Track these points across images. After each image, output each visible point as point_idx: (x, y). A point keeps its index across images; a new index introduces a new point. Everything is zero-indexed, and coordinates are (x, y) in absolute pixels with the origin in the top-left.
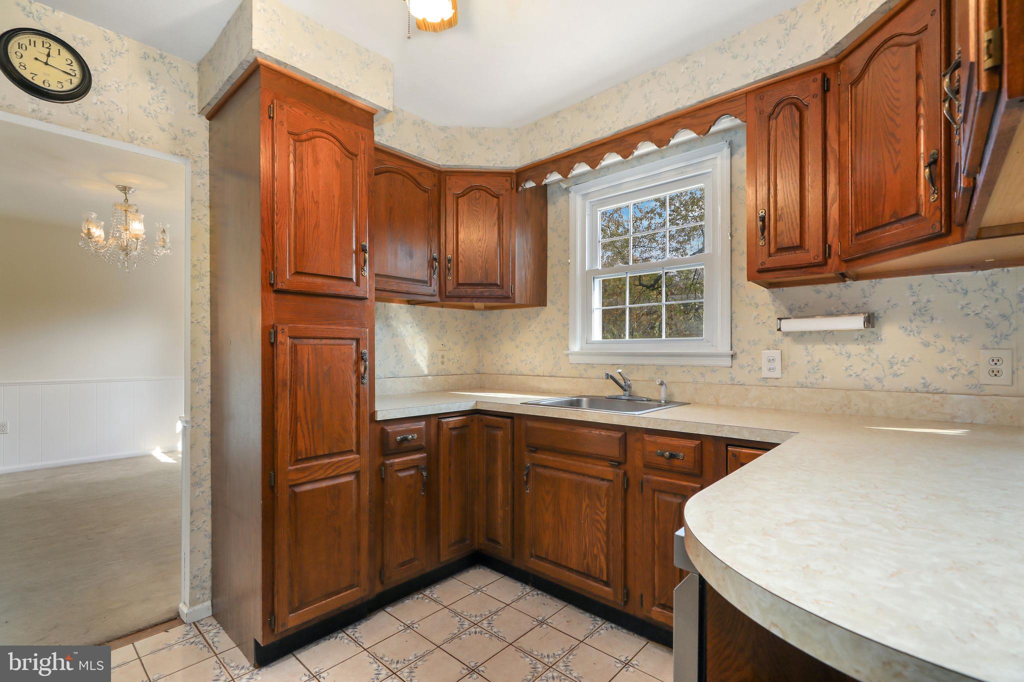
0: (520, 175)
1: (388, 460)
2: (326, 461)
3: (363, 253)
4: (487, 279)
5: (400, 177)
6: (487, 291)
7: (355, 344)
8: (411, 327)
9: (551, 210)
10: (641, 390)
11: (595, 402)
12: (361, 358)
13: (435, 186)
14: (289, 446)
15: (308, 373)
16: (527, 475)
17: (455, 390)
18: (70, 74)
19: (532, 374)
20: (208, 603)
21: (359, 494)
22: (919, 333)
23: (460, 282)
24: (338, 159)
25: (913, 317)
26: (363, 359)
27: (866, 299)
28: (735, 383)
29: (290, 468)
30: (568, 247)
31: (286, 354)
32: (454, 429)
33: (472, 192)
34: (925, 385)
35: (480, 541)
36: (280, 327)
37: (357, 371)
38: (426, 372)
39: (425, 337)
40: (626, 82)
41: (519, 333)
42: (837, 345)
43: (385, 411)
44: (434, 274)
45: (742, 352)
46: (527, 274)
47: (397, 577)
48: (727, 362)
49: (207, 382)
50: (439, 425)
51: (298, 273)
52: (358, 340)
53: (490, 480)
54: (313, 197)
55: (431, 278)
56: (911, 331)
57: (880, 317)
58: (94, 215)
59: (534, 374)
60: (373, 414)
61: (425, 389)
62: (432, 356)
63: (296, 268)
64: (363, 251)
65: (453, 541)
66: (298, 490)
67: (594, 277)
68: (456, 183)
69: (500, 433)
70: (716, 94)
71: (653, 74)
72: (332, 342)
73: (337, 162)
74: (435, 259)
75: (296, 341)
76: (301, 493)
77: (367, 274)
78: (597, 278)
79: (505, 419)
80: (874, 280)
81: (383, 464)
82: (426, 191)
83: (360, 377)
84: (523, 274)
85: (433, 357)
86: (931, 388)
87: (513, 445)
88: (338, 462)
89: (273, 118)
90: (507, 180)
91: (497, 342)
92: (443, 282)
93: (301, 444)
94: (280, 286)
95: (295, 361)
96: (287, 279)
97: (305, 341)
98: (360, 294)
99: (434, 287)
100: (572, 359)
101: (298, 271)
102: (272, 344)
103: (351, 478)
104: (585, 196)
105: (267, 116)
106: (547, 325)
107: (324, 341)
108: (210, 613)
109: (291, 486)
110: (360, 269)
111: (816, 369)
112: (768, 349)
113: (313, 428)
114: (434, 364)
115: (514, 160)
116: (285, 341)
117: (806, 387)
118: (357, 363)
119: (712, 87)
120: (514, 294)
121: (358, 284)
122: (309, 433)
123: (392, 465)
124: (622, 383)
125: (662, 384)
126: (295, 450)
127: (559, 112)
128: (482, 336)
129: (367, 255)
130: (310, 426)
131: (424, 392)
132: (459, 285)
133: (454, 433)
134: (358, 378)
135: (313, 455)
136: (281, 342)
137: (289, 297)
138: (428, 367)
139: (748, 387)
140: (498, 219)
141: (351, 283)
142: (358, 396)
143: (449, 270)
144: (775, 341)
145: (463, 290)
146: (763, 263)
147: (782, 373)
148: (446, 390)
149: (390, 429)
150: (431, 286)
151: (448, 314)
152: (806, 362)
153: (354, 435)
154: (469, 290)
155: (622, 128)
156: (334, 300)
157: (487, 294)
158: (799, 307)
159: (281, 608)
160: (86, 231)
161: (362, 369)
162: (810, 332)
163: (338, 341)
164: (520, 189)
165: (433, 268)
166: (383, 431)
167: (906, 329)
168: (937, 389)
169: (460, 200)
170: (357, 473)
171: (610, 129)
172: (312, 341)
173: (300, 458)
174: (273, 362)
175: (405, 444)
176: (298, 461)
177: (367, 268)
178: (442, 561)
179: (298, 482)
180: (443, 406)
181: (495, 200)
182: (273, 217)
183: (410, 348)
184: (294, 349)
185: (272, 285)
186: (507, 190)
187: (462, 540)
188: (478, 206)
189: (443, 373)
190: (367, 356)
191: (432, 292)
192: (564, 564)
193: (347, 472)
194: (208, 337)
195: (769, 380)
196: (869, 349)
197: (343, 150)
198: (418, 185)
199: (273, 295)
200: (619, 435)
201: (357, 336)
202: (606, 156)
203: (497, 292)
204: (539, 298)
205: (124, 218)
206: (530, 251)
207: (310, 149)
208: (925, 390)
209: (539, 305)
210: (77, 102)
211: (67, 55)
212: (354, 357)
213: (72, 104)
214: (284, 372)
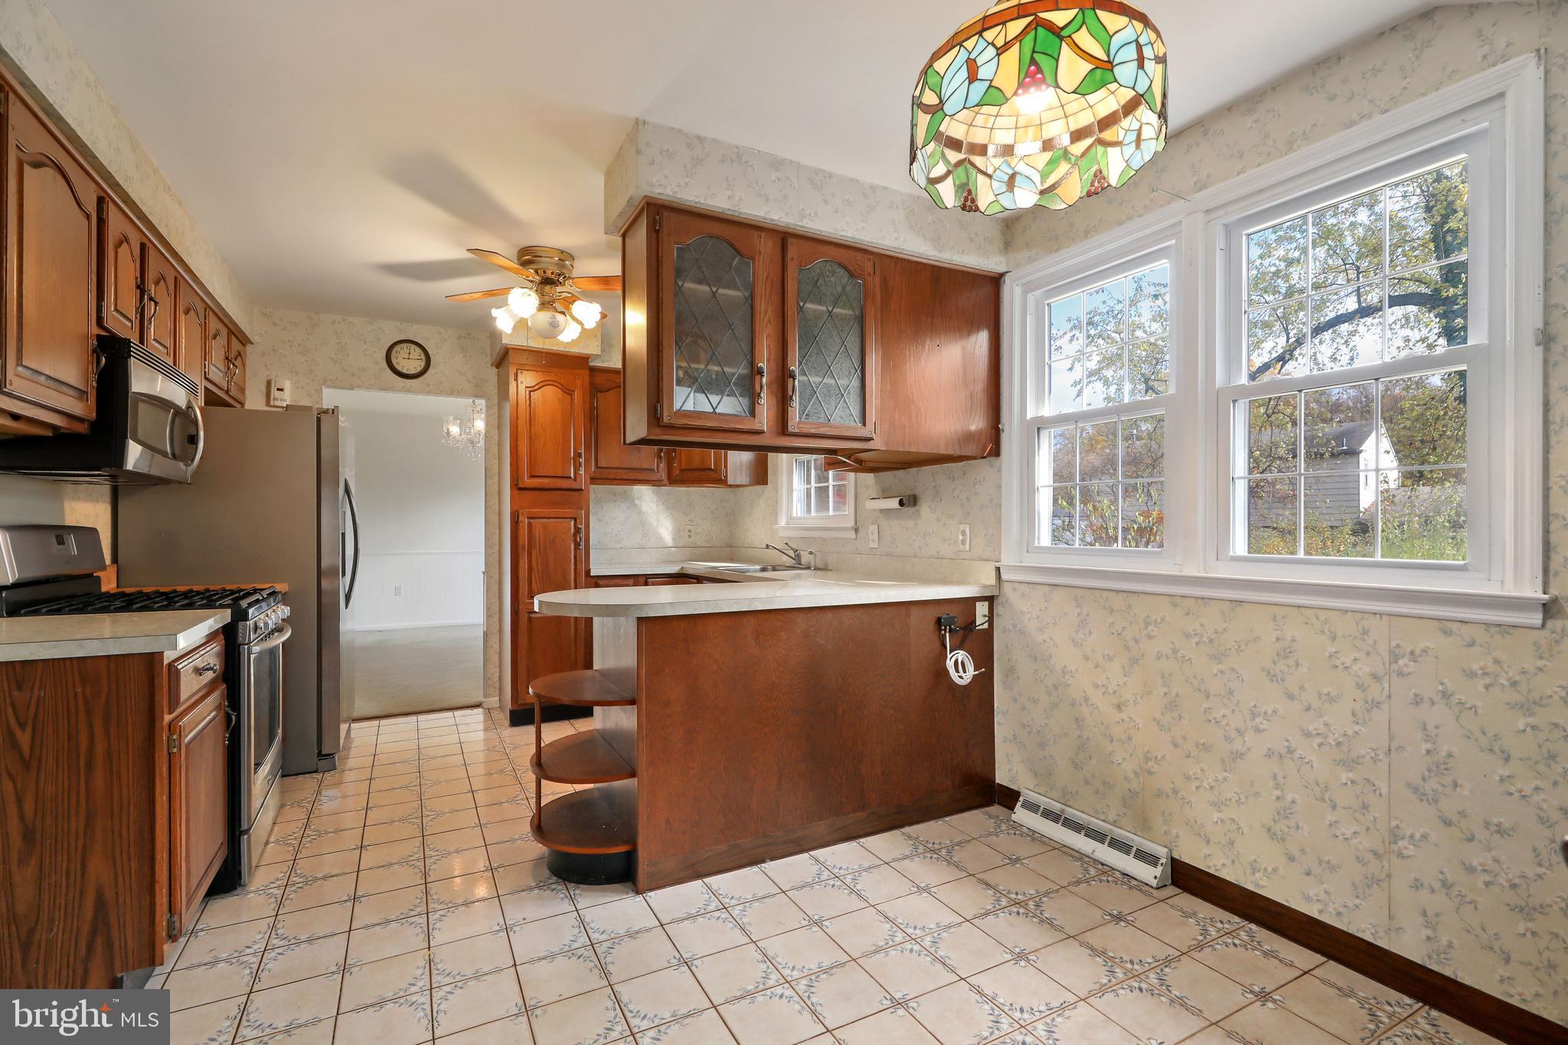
4: (703, 465)
6: (703, 475)
7: (574, 522)
12: (578, 531)
14: (526, 587)
15: (540, 541)
18: (420, 361)
20: (497, 698)
21: (577, 626)
23: (683, 468)
24: (561, 397)
29: (527, 601)
31: (525, 529)
36: (521, 511)
37: (575, 540)
38: (671, 545)
39: (669, 513)
44: (661, 462)
46: (743, 458)
48: (852, 535)
49: (496, 548)
50: (646, 583)
51: (533, 476)
52: (575, 519)
54: (542, 426)
55: (658, 466)
58: (451, 418)
60: (588, 572)
63: (532, 473)
64: (578, 457)
66: (532, 615)
72: (557, 520)
75: (532, 520)
76: (535, 618)
77: (582, 472)
80: (917, 468)
83: (578, 544)
84: (739, 459)
85: (679, 531)
89: (517, 381)
92: (669, 468)
93: (535, 586)
94: (521, 486)
95: (531, 533)
96: (528, 482)
97: (538, 520)
98: (577, 487)
99: (662, 473)
100: (780, 533)
102: (516, 522)
105: (513, 380)
107: (550, 520)
108: (498, 705)
109: (528, 613)
110: (577, 469)
113: (543, 577)
114: (679, 537)
116: (524, 521)
118: (575, 535)
120: (726, 477)
121: (575, 479)
122: (540, 580)
124: (791, 553)
125: (810, 553)
126: (530, 591)
128: (733, 511)
129: (582, 460)
130: (541, 575)
132: (683, 471)
134: (575, 545)
136: (522, 521)
137: (528, 492)
138: (674, 539)
141: (570, 480)
142: (575, 557)
143: (674, 459)
148: (688, 561)
149: (602, 582)
150: (657, 472)
151: (696, 493)
153: (573, 585)
156: (559, 492)
157: (703, 477)
159: (522, 689)
161: (578, 539)
163: (561, 520)
165: (659, 457)
172: (542, 520)
174: (517, 534)
177: (582, 468)
179: (534, 611)
184: (530, 525)
185: (517, 485)
189: (690, 545)
190: (583, 531)
191: (661, 477)
194: (496, 517)
197: (565, 390)
199: (517, 491)
201: (575, 516)
203: (712, 475)
207: (540, 396)
209: (758, 483)
210: (423, 377)
211: (418, 350)
212: (572, 531)
213: (420, 379)
214: (524, 539)
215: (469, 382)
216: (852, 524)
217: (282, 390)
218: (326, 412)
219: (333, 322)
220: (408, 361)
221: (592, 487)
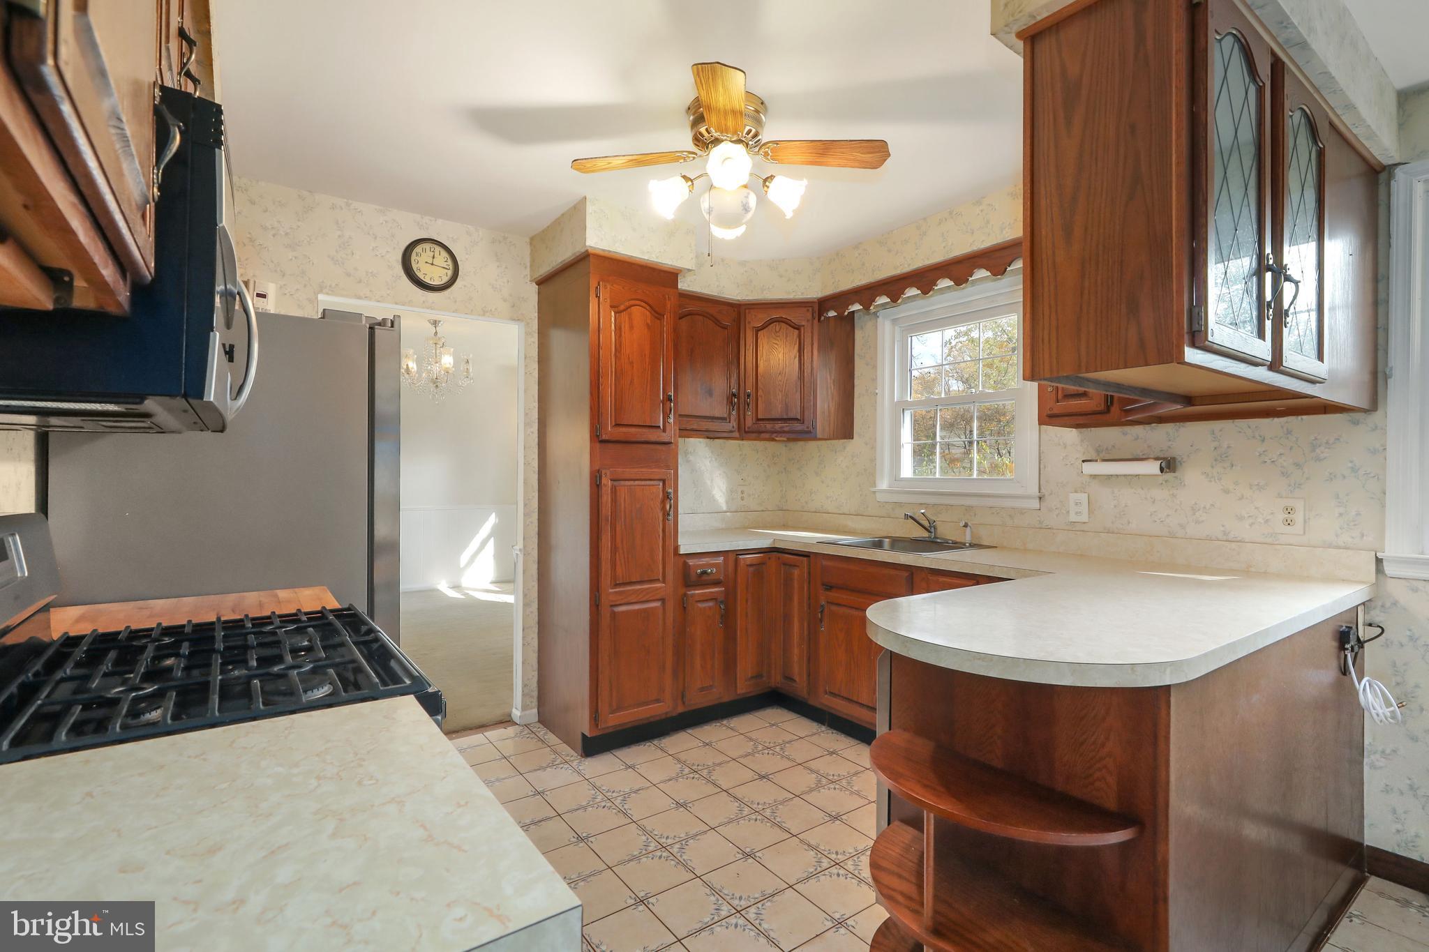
0: (823, 304)
1: (689, 591)
2: (638, 587)
3: (669, 402)
4: (787, 414)
5: (701, 318)
6: (786, 426)
7: (661, 484)
8: (710, 462)
9: (859, 335)
10: (947, 531)
11: (898, 543)
12: (667, 496)
13: (734, 321)
14: (610, 572)
15: (625, 511)
16: (822, 612)
17: (755, 528)
18: (446, 269)
19: (838, 512)
20: (535, 711)
21: (664, 619)
22: (1220, 479)
23: (759, 417)
24: (649, 322)
25: (1214, 463)
26: (668, 498)
27: (1170, 443)
28: (1043, 527)
29: (610, 591)
30: (876, 376)
31: (608, 494)
32: (751, 565)
33: (771, 326)
34: (1225, 533)
35: (776, 680)
36: (603, 472)
37: (664, 508)
38: (725, 508)
39: (724, 472)
40: (925, 219)
41: (825, 467)
42: (1142, 489)
43: (687, 545)
44: (733, 410)
45: (1051, 494)
46: (831, 406)
47: (698, 700)
48: (1035, 504)
49: (535, 516)
50: (736, 561)
51: (617, 425)
52: (664, 481)
53: (787, 618)
54: (629, 358)
55: (730, 414)
56: (1212, 477)
57: (1184, 462)
59: (840, 512)
60: (676, 548)
61: (724, 526)
62: (731, 491)
63: (615, 421)
64: (669, 400)
65: (750, 676)
66: (616, 609)
67: (903, 410)
68: (755, 316)
69: (796, 572)
70: (1009, 239)
71: (951, 213)
72: (643, 483)
73: (647, 324)
74: (734, 395)
75: (616, 483)
76: (618, 612)
77: (671, 421)
78: (907, 410)
79: (801, 558)
80: (1178, 424)
81: (685, 595)
82: (725, 328)
83: (666, 514)
84: (826, 406)
86: (1231, 537)
87: (809, 583)
88: (648, 589)
89: (599, 297)
90: (808, 310)
91: (801, 476)
92: (742, 417)
93: (619, 571)
94: (604, 437)
95: (614, 501)
96: (609, 431)
97: (622, 483)
98: (666, 440)
99: (734, 423)
100: (880, 497)
101: (618, 423)
102: (598, 486)
103: (657, 604)
104: (894, 321)
105: (595, 296)
106: (854, 459)
107: (637, 483)
108: (537, 720)
109: (612, 606)
110: (666, 416)
111: (1122, 513)
112: (1076, 492)
113: (628, 558)
114: (733, 499)
115: (814, 290)
116: (607, 483)
117: (1113, 533)
118: (663, 502)
119: (1004, 232)
120: (814, 428)
121: (664, 431)
122: (625, 562)
123: (693, 595)
124: (926, 524)
125: (966, 526)
126: (614, 577)
127: (860, 243)
128: (785, 469)
129: (672, 404)
130: (626, 556)
131: (722, 529)
132: (758, 420)
133: (751, 569)
134: (664, 514)
135: (628, 581)
136: (604, 484)
137: (610, 445)
138: (727, 502)
139: (1055, 531)
140: (799, 351)
141: (659, 430)
142: (664, 531)
143: (748, 405)
144: (1083, 483)
145: (762, 425)
146: (1051, 409)
147: (1089, 517)
148: (744, 528)
149: (691, 562)
150: (729, 422)
151: (748, 447)
152: (1113, 507)
153: (661, 567)
154: (769, 426)
155: (921, 265)
156: (645, 446)
157: (786, 429)
158: (1107, 449)
159: (603, 707)
160: (405, 367)
161: (668, 507)
162: (1117, 475)
163: (648, 483)
164: (822, 318)
165: (732, 403)
166: (685, 564)
167: (1208, 475)
168: (1236, 537)
169: (760, 333)
170: (663, 600)
171: (909, 265)
172: (627, 483)
173: (618, 582)
174: (598, 501)
175: (705, 577)
176: (616, 585)
177: (672, 416)
178: (738, 693)
179: (617, 603)
180: (741, 543)
181: (796, 332)
182: (599, 380)
183: (709, 482)
184: (614, 491)
185: (598, 436)
186: (808, 321)
187: (758, 676)
188: (778, 338)
189: (743, 510)
190: (672, 496)
191: (731, 428)
192: (855, 699)
193: (654, 598)
194: (536, 476)
195: (1076, 524)
196: (1173, 495)
197: (653, 312)
198: (717, 322)
199: (598, 445)
200: (905, 574)
201: (663, 477)
202: (906, 291)
203: (798, 426)
204: (845, 429)
205: (434, 351)
206: (834, 381)
207: (627, 319)
208: (1225, 538)
209: (845, 437)
210: (449, 290)
211: (444, 254)
212: (661, 496)
213: (446, 292)
214: (606, 509)
215: (505, 301)
216: (1034, 490)
217: (264, 296)
218: (382, 323)
219: (333, 207)
220: (432, 268)
221: (681, 440)
